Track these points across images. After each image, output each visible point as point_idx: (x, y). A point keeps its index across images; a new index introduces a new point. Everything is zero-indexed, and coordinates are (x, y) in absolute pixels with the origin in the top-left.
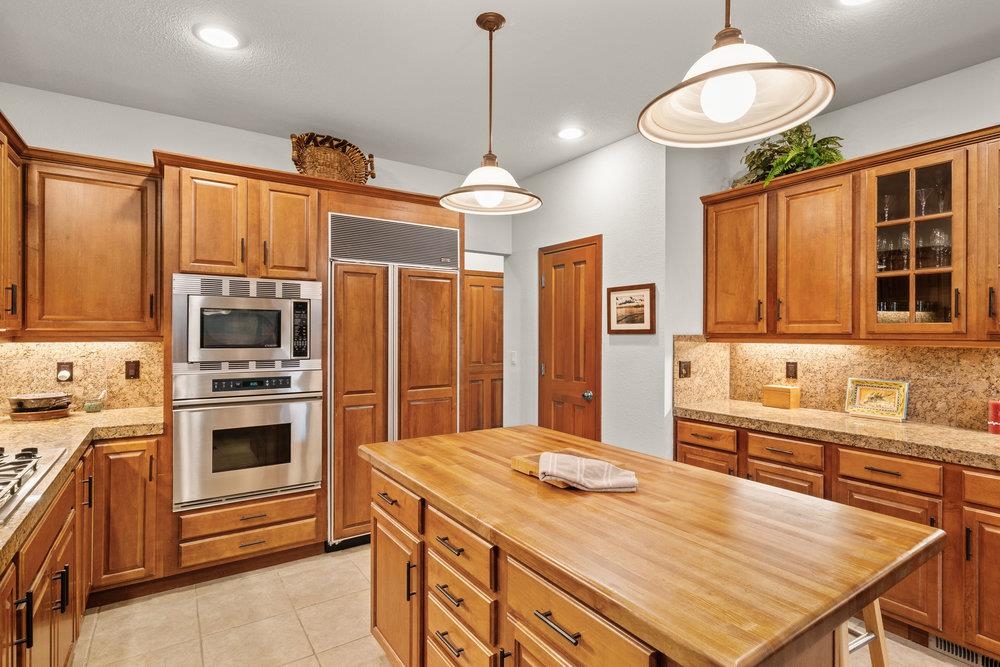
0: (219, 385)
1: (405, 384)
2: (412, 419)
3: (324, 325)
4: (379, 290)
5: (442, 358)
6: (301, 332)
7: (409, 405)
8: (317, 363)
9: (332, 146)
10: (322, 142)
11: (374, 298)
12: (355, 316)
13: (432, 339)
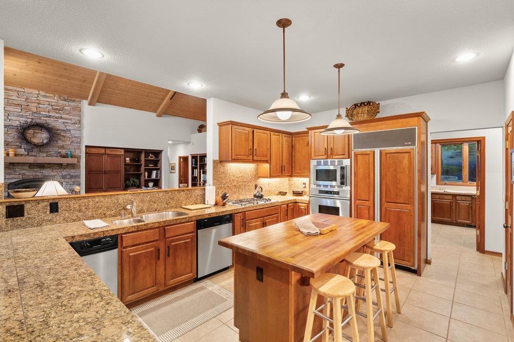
0: (321, 192)
1: (384, 200)
2: (387, 215)
3: (351, 174)
4: (371, 160)
5: (404, 190)
6: (343, 177)
7: (386, 210)
8: (348, 188)
9: (365, 105)
10: (361, 105)
11: (369, 163)
12: (361, 171)
13: (398, 181)
